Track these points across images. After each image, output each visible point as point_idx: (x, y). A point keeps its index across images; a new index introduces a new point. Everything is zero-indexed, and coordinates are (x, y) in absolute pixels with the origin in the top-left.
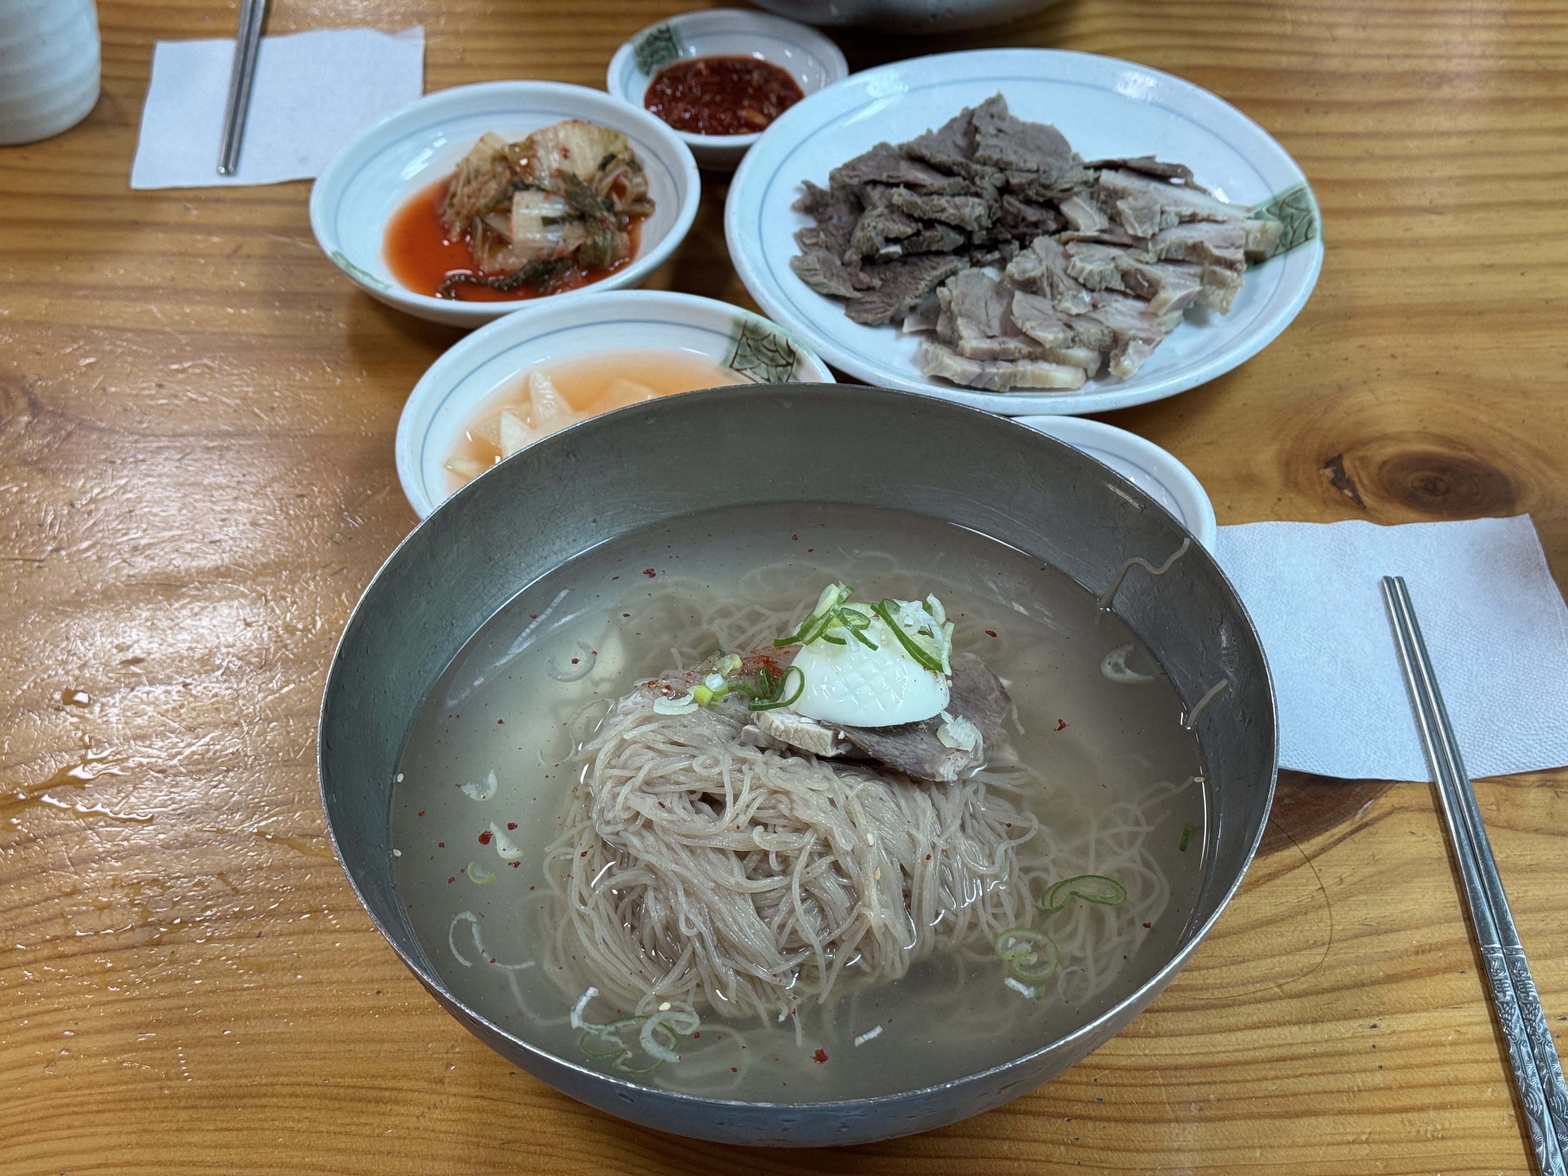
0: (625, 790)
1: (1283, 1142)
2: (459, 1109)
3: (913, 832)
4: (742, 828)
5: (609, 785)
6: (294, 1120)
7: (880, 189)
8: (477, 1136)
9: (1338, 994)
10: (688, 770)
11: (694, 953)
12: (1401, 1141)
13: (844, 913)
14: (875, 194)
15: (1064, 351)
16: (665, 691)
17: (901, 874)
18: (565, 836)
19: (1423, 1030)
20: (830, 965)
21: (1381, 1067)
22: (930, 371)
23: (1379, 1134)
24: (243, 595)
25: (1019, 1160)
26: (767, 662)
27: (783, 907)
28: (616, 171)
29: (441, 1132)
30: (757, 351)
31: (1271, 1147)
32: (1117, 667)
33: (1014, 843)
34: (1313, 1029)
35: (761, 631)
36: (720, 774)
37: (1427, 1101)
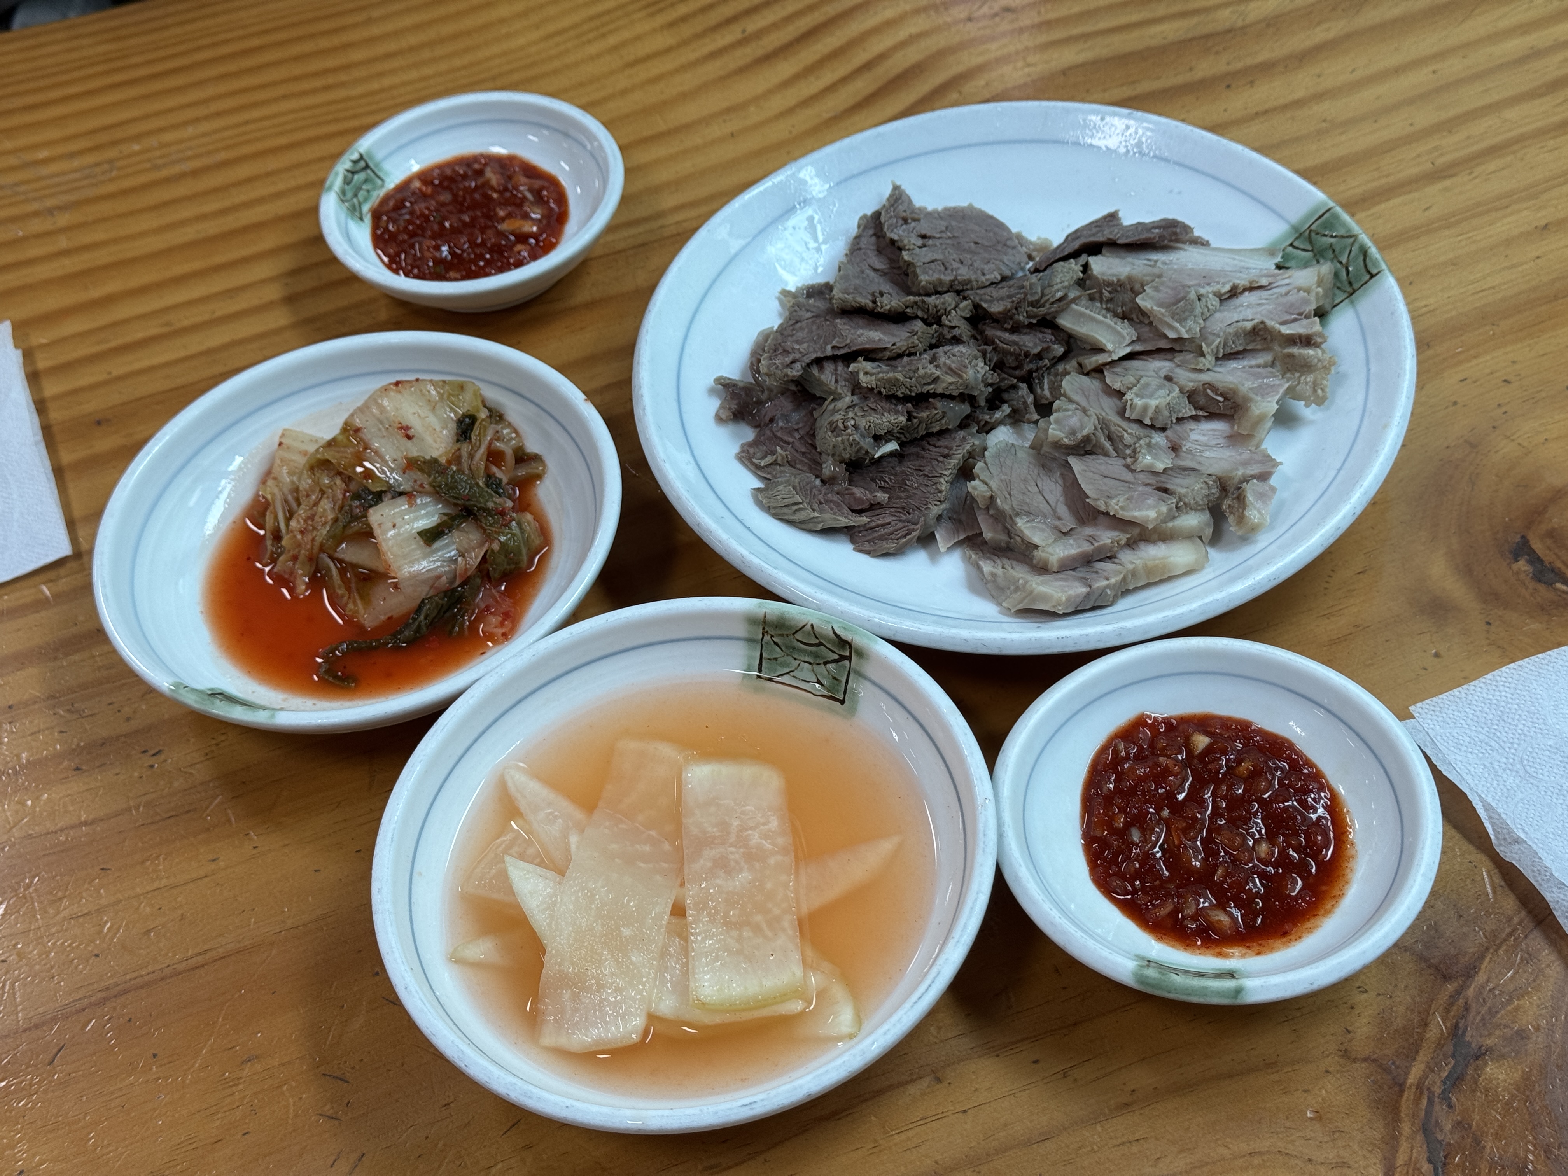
7: (829, 367)
14: (827, 376)
15: (1170, 525)
28: (484, 437)
30: (791, 649)
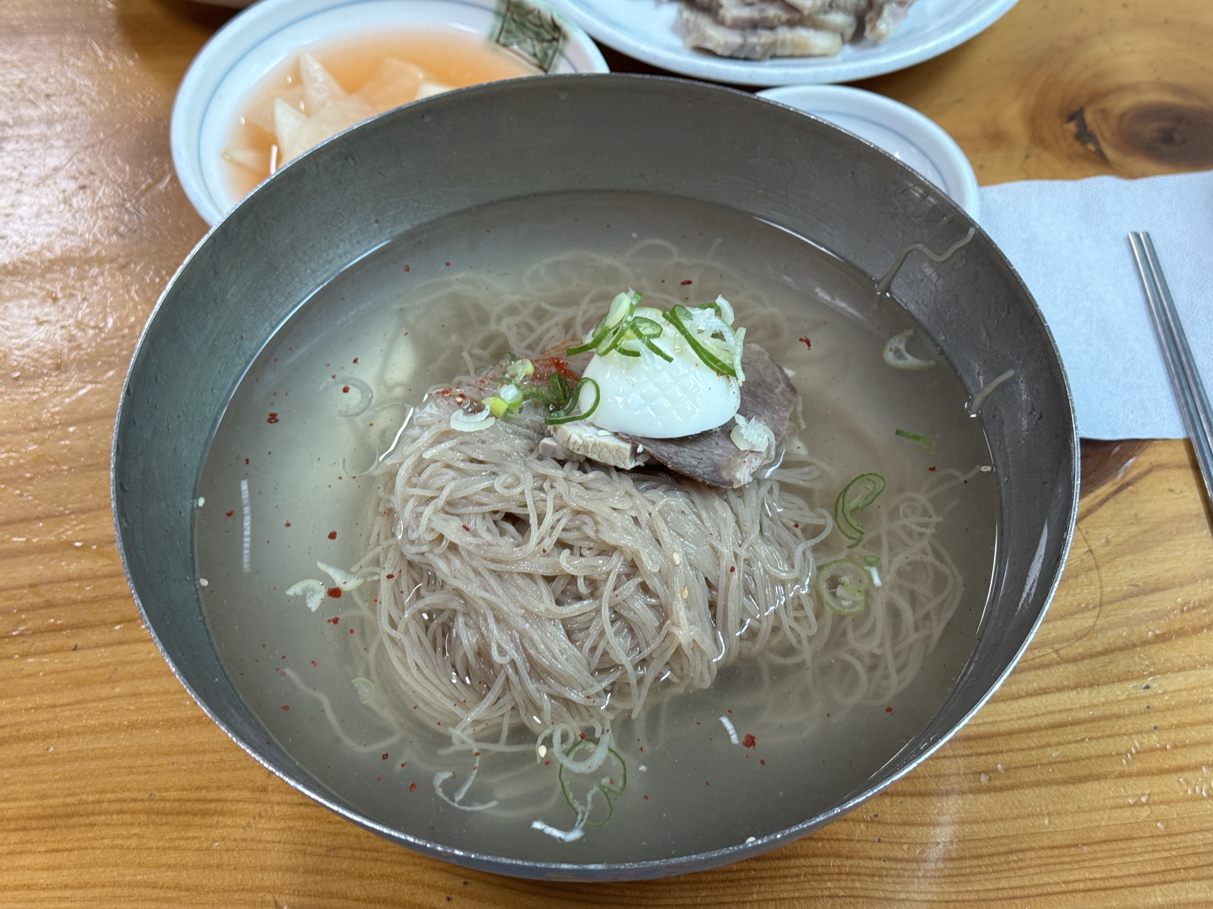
0: (428, 511)
1: (1069, 807)
2: (283, 818)
3: (715, 543)
4: (548, 551)
5: (411, 504)
6: (123, 837)
8: (303, 844)
9: (1111, 656)
10: (490, 490)
11: (507, 679)
12: (1178, 801)
13: (654, 632)
15: (822, 16)
16: (459, 399)
17: (707, 588)
18: (371, 555)
19: (1193, 688)
20: (640, 681)
21: (1155, 728)
22: (692, 40)
23: (1158, 795)
24: (33, 294)
25: (823, 839)
26: (558, 364)
27: (594, 631)
29: (268, 842)
30: (522, 26)
31: (1058, 813)
32: (898, 353)
33: (812, 542)
34: (1090, 694)
35: (548, 330)
36: (522, 493)
37: (1201, 759)
